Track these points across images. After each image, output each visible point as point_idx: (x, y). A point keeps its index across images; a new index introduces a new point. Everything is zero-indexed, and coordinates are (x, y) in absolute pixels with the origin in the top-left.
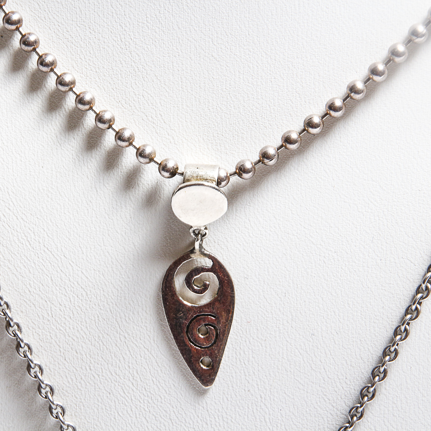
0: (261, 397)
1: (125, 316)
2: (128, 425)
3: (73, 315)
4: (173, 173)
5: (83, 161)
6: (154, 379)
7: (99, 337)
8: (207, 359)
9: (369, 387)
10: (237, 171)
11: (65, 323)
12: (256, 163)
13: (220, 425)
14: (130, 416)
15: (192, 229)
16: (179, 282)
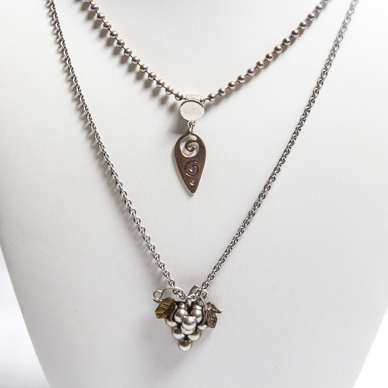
0: (216, 198)
1: (158, 162)
2: (158, 210)
3: (136, 161)
4: (181, 98)
5: (142, 94)
6: (170, 190)
7: (147, 171)
8: (193, 181)
9: (262, 194)
10: (209, 98)
11: (132, 165)
12: (217, 95)
13: (198, 211)
14: (160, 206)
15: (189, 122)
16: (182, 146)
